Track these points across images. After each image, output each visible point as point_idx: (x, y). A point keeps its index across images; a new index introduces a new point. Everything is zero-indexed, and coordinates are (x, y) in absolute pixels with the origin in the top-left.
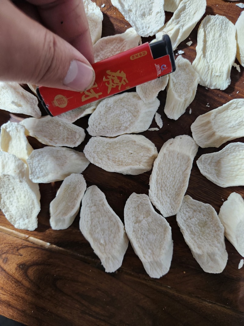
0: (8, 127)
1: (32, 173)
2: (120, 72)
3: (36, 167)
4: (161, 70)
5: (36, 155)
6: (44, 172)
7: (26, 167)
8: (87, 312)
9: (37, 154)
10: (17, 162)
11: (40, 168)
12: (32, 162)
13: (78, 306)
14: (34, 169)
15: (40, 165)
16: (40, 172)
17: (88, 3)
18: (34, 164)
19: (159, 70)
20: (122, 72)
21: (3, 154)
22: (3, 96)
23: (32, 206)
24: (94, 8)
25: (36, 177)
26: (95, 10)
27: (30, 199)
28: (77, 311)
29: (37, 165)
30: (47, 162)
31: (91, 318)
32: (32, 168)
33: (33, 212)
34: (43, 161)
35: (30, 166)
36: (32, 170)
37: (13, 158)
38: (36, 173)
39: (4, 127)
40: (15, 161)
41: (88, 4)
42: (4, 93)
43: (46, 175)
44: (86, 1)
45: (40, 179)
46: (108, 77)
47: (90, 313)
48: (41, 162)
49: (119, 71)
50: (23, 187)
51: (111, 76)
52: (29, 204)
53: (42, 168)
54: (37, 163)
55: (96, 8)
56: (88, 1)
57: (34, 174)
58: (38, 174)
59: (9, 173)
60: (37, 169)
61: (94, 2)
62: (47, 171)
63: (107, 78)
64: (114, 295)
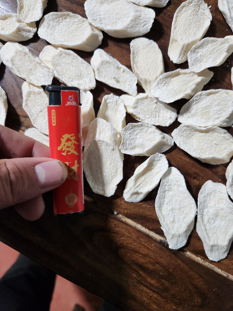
0: (109, 98)
1: (123, 144)
2: (63, 138)
3: (127, 139)
4: (73, 101)
5: (129, 128)
6: (133, 145)
7: (119, 137)
8: (143, 282)
9: (131, 127)
10: (112, 131)
11: (130, 141)
12: (125, 133)
13: (135, 276)
14: (125, 140)
15: (130, 138)
16: (130, 144)
17: (202, 2)
18: (126, 136)
19: (72, 103)
20: (63, 136)
21: (102, 121)
22: (105, 70)
23: (115, 174)
24: (205, 8)
25: (125, 148)
26: (205, 10)
27: (115, 167)
28: (133, 280)
29: (128, 137)
30: (136, 136)
31: (145, 288)
32: (124, 139)
33: (113, 179)
34: (133, 135)
35: (123, 137)
36: (124, 141)
37: (110, 127)
38: (126, 144)
39: (106, 98)
40: (112, 129)
41: (201, 4)
42: (106, 67)
43: (133, 148)
44: (200, 1)
45: (128, 151)
46: (63, 150)
47: (145, 284)
48: (132, 135)
49: (61, 139)
50: (113, 155)
51: (63, 147)
52: (113, 172)
53: (131, 141)
54: (129, 136)
55: (206, 9)
56: (201, 1)
57: (124, 145)
58: (127, 145)
59: (104, 140)
60: (127, 141)
61: (206, 3)
62: (135, 145)
63: (64, 152)
64: (171, 270)
